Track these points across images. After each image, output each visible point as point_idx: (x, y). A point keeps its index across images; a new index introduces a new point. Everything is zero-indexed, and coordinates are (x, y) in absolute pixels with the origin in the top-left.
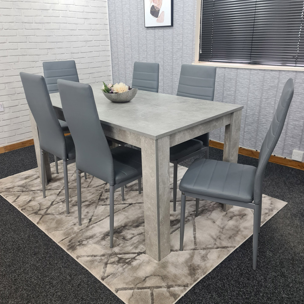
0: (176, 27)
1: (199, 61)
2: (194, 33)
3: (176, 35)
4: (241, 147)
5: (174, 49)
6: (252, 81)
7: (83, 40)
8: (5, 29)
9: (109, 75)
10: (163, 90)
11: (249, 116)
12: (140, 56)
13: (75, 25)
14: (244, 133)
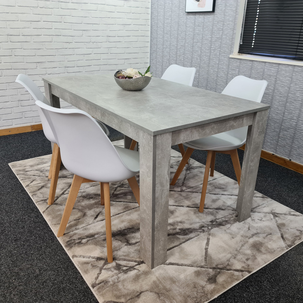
0: (217, 13)
1: (239, 52)
2: (236, 21)
3: (216, 23)
4: (273, 154)
5: (213, 38)
6: (295, 80)
7: (121, 24)
8: (40, 7)
9: (147, 62)
10: (198, 82)
11: (287, 120)
12: (178, 44)
13: (114, 7)
14: (279, 138)
